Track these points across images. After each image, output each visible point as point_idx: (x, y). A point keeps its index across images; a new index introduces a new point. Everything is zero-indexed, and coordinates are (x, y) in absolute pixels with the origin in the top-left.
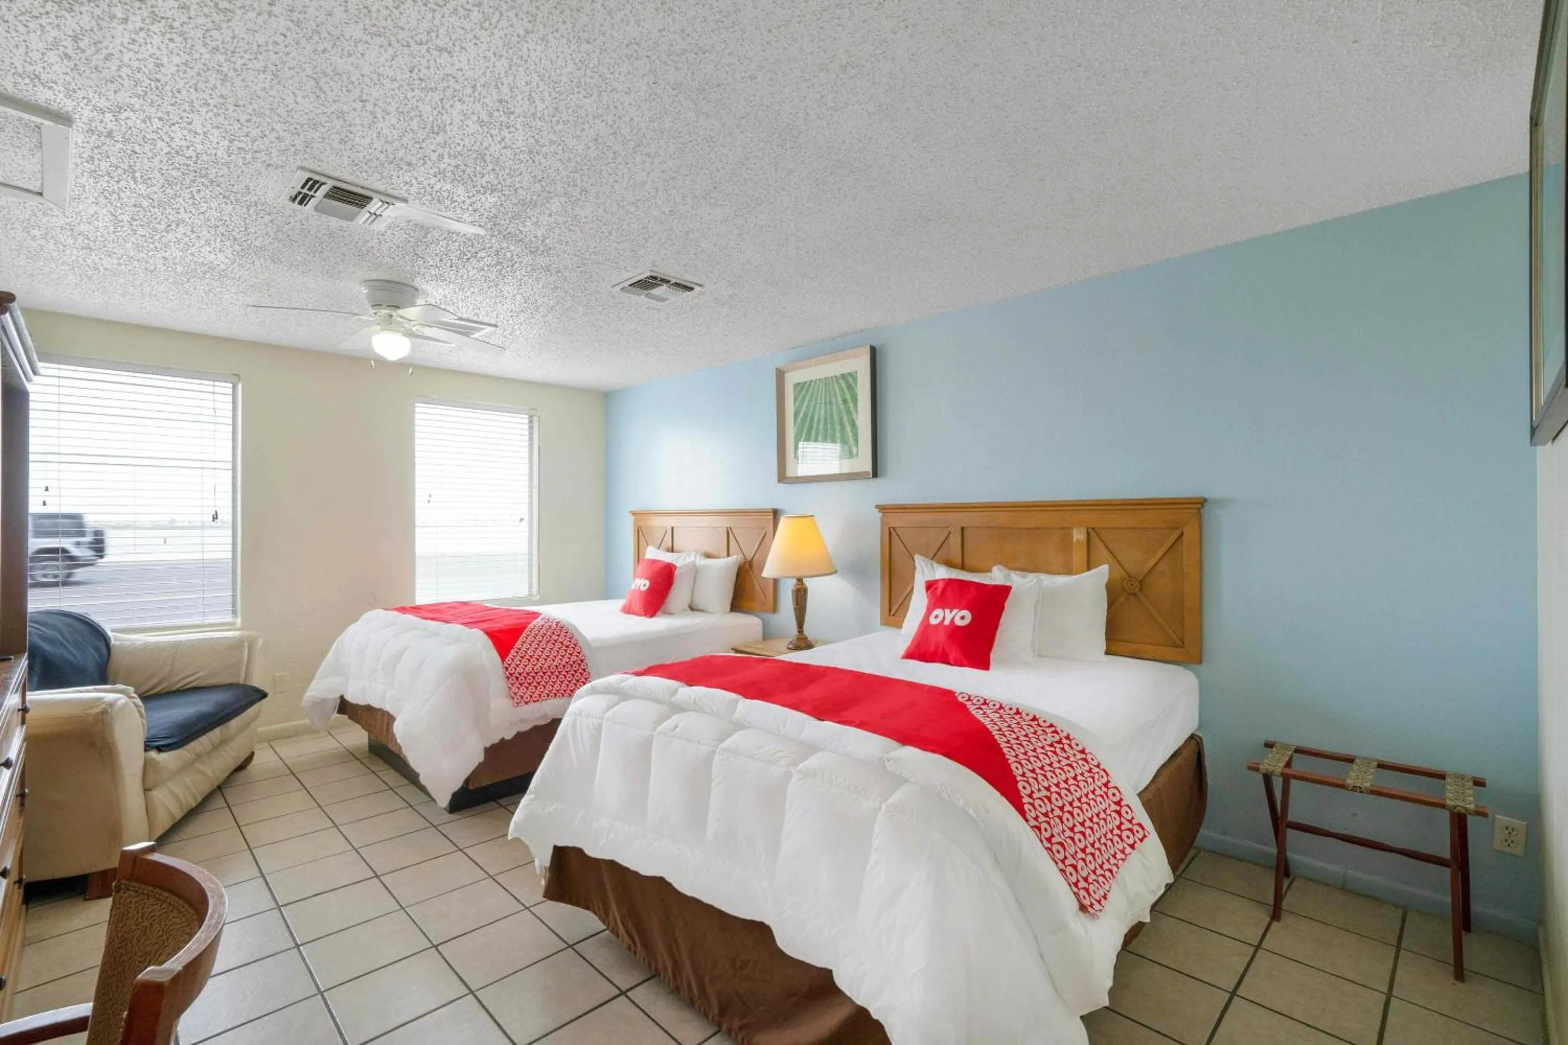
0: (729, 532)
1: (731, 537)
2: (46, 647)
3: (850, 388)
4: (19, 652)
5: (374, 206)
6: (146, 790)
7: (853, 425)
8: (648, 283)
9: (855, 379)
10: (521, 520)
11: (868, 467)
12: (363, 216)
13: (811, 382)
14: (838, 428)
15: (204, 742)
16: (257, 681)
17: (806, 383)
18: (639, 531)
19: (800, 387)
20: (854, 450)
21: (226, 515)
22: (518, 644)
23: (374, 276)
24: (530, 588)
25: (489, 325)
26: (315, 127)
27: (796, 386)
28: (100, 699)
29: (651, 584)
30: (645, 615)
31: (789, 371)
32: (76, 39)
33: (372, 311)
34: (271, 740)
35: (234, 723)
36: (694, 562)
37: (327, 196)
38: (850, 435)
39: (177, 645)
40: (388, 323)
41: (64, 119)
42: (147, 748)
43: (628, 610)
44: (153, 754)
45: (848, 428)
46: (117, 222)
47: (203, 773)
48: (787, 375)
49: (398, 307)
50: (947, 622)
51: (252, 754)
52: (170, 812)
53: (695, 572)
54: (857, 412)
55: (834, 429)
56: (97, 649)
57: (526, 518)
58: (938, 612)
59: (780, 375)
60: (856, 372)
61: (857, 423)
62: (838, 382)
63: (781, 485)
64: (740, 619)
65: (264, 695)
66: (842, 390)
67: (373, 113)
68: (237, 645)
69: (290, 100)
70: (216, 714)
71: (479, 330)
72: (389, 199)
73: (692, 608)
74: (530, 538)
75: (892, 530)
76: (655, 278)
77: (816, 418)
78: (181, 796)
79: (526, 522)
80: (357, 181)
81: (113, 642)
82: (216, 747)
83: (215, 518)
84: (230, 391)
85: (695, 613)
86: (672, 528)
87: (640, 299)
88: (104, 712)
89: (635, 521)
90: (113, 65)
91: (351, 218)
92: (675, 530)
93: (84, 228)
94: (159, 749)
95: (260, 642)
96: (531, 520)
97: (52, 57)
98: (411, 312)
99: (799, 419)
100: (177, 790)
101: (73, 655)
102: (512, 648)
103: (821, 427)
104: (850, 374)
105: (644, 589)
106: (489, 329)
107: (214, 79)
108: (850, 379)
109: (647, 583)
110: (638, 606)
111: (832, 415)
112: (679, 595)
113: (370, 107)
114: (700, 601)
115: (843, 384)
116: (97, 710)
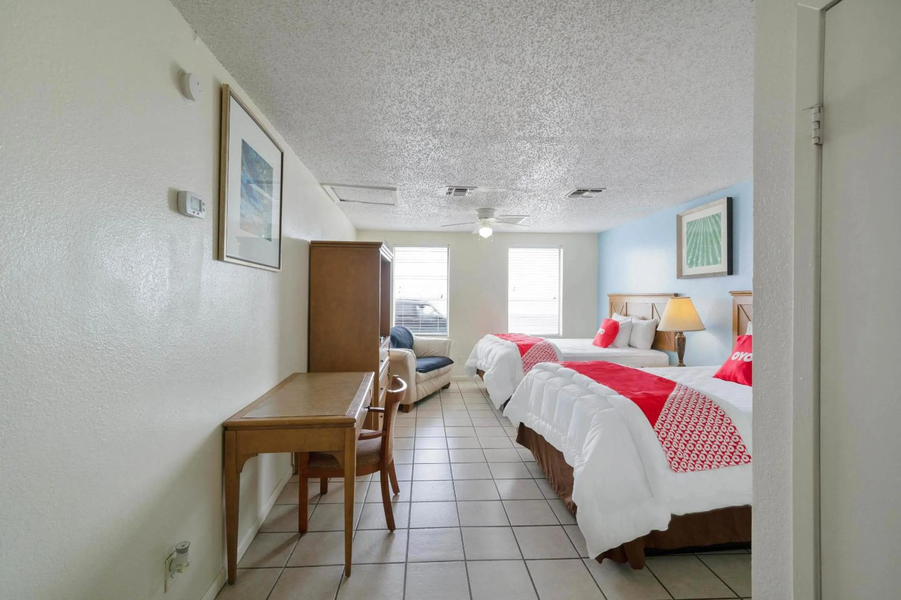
0: (653, 306)
1: (654, 309)
2: (398, 337)
3: (717, 222)
4: (388, 335)
5: (468, 191)
6: (416, 384)
7: (718, 243)
8: (580, 192)
9: (720, 217)
10: (555, 298)
11: (725, 269)
12: (467, 194)
13: (696, 221)
14: (710, 246)
15: (431, 373)
16: (451, 357)
17: (693, 221)
18: (611, 304)
19: (690, 224)
20: (719, 259)
21: (445, 296)
22: (529, 351)
23: (478, 208)
24: (559, 330)
25: (527, 216)
26: (446, 177)
27: (688, 223)
28: (405, 352)
29: (606, 331)
30: (601, 346)
31: (684, 216)
32: (394, 175)
33: (479, 220)
34: (457, 381)
35: (442, 369)
36: (631, 322)
37: (455, 191)
38: (717, 250)
39: (429, 341)
40: (484, 224)
41: (394, 189)
42: (417, 370)
43: (595, 344)
44: (418, 372)
45: (716, 246)
46: (410, 207)
47: (433, 384)
48: (683, 218)
49: (487, 218)
50: (739, 359)
51: (449, 384)
52: (423, 393)
53: (632, 327)
54: (720, 237)
55: (707, 247)
56: (410, 340)
57: (557, 297)
58: (738, 353)
59: (679, 219)
60: (720, 213)
61: (721, 243)
62: (710, 220)
63: (679, 280)
64: (655, 353)
65: (452, 362)
66: (712, 223)
67: (458, 171)
68: (445, 343)
69: (437, 173)
70: (437, 365)
71: (523, 218)
72: (472, 188)
73: (630, 346)
74: (559, 307)
75: (739, 306)
76: (581, 190)
77: (698, 242)
78: (426, 389)
79: (557, 300)
80: (461, 186)
81: (414, 339)
82: (437, 377)
83: (442, 297)
84: (447, 251)
85: (631, 348)
86: (626, 303)
87: (579, 198)
88: (406, 356)
89: (610, 299)
90: (401, 177)
91: (464, 195)
92: (628, 304)
93: (404, 210)
94: (420, 371)
95: (453, 343)
96: (559, 299)
97: (391, 179)
98: (491, 220)
99: (689, 243)
100: (425, 386)
101: (404, 341)
102: (526, 352)
103: (701, 246)
104: (717, 215)
105: (602, 333)
106: (527, 217)
107: (421, 174)
108: (717, 217)
109: (604, 330)
110: (599, 342)
111: (707, 239)
112: (621, 338)
113: (456, 170)
114: (633, 343)
115: (713, 221)
116: (404, 355)
